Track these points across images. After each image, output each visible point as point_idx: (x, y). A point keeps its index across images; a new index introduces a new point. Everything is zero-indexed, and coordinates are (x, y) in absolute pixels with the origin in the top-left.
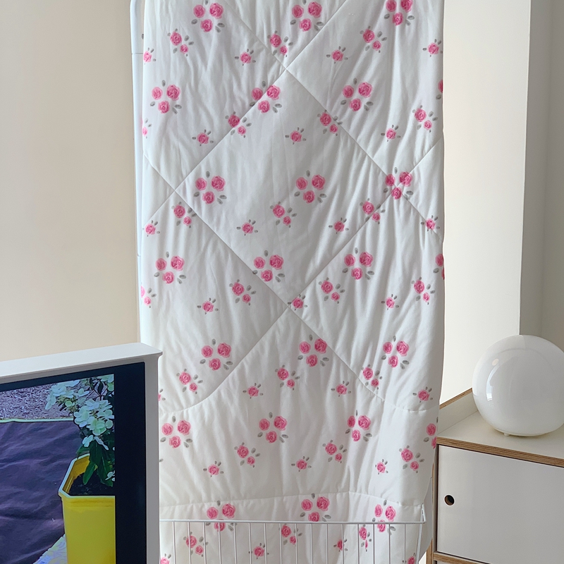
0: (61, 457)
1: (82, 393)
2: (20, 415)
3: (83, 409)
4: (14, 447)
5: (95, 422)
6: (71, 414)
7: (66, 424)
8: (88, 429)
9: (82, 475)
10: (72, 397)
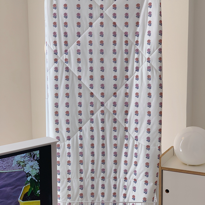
0: (19, 186)
1: (27, 159)
3: (27, 165)
6: (22, 168)
7: (20, 172)
8: (29, 174)
9: (27, 192)
10: (23, 161)
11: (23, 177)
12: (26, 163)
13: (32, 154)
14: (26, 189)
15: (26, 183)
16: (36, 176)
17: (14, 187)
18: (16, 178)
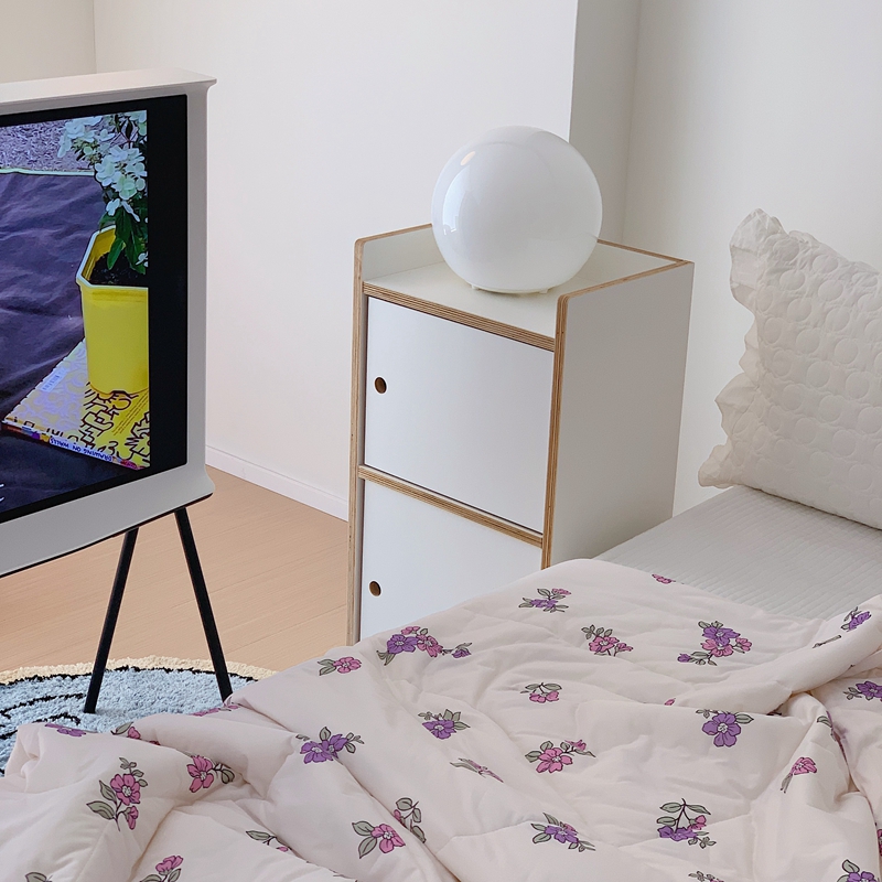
0: (80, 228)
1: (105, 136)
2: (25, 164)
3: (107, 159)
4: (18, 210)
5: (122, 179)
6: (91, 167)
7: (85, 181)
8: (114, 190)
9: (106, 255)
10: (91, 141)
11: (92, 199)
12: (102, 149)
13: (123, 119)
14: (102, 241)
15: (102, 220)
16: (134, 202)
17: (61, 230)
18: (72, 200)
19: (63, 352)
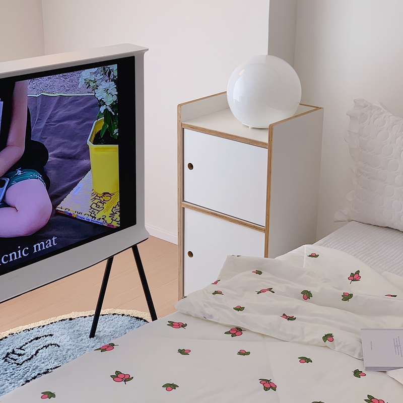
0: (88, 119)
1: (99, 77)
2: (64, 91)
3: (100, 87)
4: (62, 113)
5: (106, 97)
6: (93, 91)
7: (90, 98)
8: (103, 101)
9: (100, 131)
10: (93, 79)
11: (93, 106)
13: (107, 69)
14: (98, 125)
15: (98, 115)
16: (112, 106)
17: (81, 120)
18: (84, 107)
19: (82, 176)
